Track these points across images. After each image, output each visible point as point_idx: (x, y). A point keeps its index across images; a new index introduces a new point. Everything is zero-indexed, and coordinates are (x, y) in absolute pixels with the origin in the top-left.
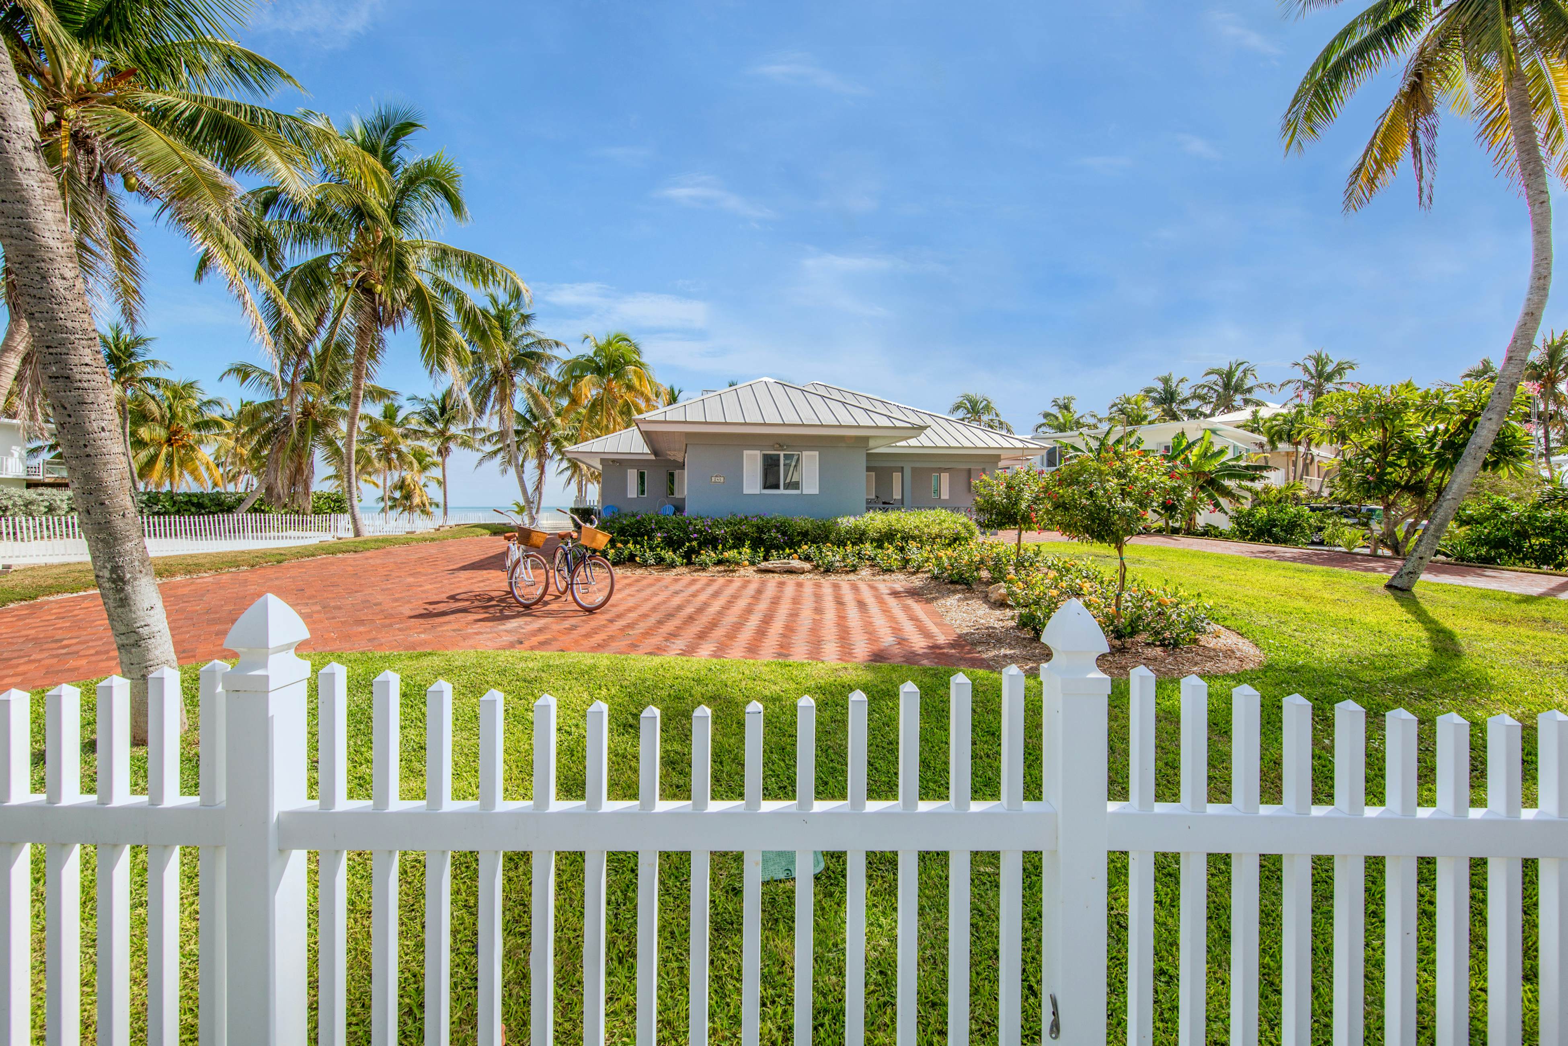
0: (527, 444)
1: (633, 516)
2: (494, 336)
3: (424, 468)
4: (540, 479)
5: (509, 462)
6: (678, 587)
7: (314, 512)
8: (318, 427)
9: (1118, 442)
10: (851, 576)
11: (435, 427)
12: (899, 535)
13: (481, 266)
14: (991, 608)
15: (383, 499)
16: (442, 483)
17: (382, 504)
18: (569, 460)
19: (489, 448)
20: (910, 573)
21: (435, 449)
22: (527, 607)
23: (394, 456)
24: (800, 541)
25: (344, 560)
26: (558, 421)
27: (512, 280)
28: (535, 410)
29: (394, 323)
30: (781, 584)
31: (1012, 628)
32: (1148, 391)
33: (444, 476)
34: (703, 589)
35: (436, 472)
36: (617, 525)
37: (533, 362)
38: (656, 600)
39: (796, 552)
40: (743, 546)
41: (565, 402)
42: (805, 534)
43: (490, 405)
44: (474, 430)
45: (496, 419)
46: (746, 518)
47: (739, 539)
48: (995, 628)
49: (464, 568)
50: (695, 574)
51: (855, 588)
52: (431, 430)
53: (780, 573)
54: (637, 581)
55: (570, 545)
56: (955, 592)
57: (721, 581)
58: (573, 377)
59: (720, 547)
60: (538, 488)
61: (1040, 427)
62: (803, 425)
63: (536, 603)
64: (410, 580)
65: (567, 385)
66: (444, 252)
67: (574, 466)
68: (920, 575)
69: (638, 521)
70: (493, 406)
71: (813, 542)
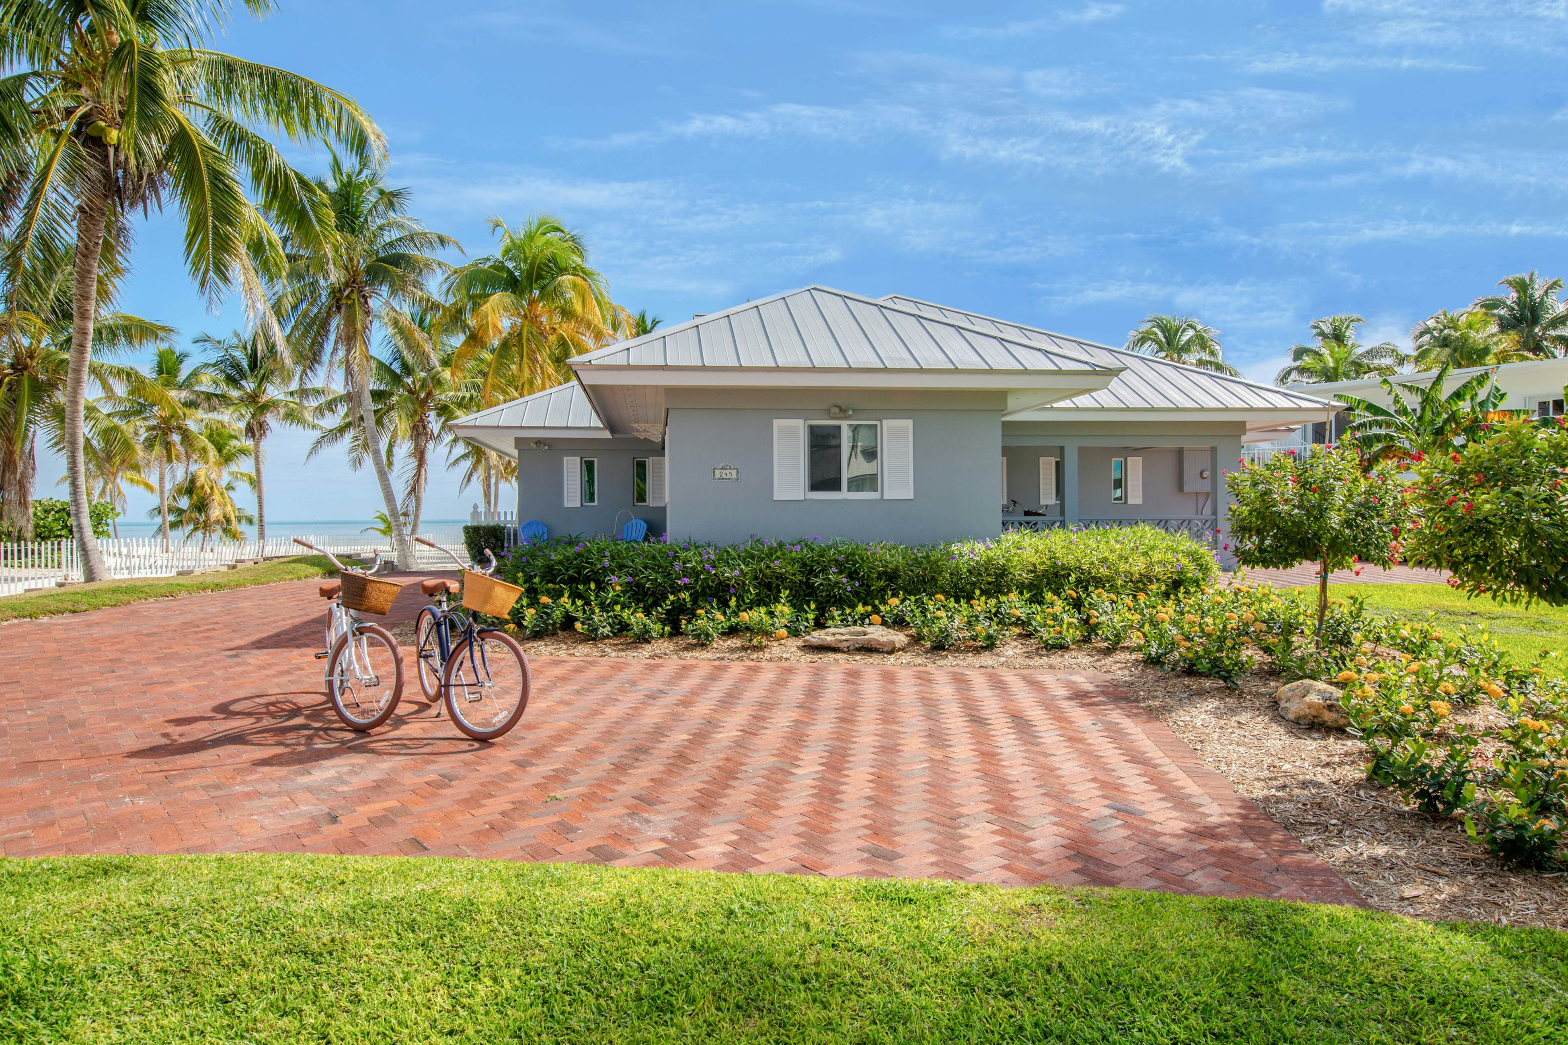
0: (394, 414)
1: (570, 543)
2: (320, 221)
3: (227, 459)
4: (418, 475)
5: (365, 446)
6: (654, 683)
7: (38, 535)
8: (40, 390)
9: (1458, 395)
10: (986, 659)
11: (241, 388)
12: (1072, 578)
13: (295, 93)
14: (1290, 733)
15: (159, 511)
16: (256, 483)
17: (159, 520)
18: (468, 441)
19: (332, 421)
20: (1100, 651)
21: (242, 425)
22: (361, 730)
23: (176, 438)
24: (883, 590)
25: (48, 628)
26: (447, 374)
27: (352, 119)
28: (406, 353)
29: (144, 198)
30: (853, 676)
31: (1358, 785)
32: (1490, 305)
33: (258, 471)
34: (702, 688)
35: (245, 465)
36: (540, 562)
37: (400, 272)
38: (614, 712)
39: (876, 611)
40: (777, 600)
41: (457, 341)
42: (891, 576)
43: (329, 347)
44: (304, 393)
45: (339, 375)
46: (781, 545)
47: (768, 586)
48: (1319, 785)
49: (260, 645)
50: (688, 655)
51: (998, 685)
52: (235, 394)
53: (848, 651)
54: (578, 670)
55: (445, 607)
56: (1202, 694)
57: (737, 668)
58: (471, 297)
59: (733, 602)
60: (414, 490)
61: (1289, 373)
62: (886, 370)
63: (380, 722)
64: (155, 669)
65: (460, 311)
66: (230, 67)
67: (477, 452)
68: (1121, 656)
69: (579, 555)
70: (335, 350)
71: (909, 592)
